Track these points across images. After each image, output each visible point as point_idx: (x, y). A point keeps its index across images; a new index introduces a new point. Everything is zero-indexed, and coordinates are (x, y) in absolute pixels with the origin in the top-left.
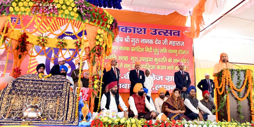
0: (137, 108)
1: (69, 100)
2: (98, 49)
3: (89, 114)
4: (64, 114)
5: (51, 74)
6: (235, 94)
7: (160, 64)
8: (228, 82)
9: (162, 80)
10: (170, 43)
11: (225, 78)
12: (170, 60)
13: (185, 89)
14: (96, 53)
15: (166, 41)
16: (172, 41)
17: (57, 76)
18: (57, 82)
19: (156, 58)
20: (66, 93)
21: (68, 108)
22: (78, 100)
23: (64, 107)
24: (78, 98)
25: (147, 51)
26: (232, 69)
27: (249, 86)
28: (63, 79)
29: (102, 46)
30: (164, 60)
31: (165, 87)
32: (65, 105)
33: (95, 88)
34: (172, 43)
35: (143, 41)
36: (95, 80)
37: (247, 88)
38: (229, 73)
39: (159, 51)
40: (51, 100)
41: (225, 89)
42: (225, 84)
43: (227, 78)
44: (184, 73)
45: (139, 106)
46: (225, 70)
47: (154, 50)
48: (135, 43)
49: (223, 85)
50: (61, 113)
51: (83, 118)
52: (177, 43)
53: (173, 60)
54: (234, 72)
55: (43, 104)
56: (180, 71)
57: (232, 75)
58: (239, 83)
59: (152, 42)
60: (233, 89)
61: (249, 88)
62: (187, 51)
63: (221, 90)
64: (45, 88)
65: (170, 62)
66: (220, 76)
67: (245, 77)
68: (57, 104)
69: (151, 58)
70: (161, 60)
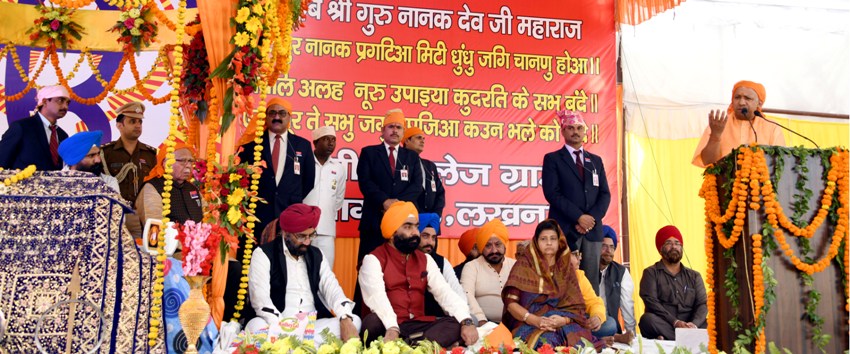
0: (395, 306)
1: (125, 276)
2: (243, 62)
3: (206, 329)
4: (101, 331)
5: (32, 169)
6: (787, 246)
7: (479, 114)
8: (757, 199)
9: (485, 182)
10: (523, 25)
11: (746, 183)
12: (521, 99)
13: (586, 221)
14: (237, 81)
15: (504, 17)
16: (530, 19)
17: (60, 175)
18: (66, 200)
19: (462, 91)
20: (109, 244)
21: (117, 309)
22: (162, 274)
23: (103, 306)
24: (158, 266)
25: (424, 61)
26: (776, 148)
27: (841, 216)
28: (89, 186)
29: (258, 52)
30: (496, 96)
31: (498, 213)
32: (105, 294)
33: (233, 222)
34: (532, 27)
35: (409, 15)
36: (230, 192)
37: (832, 222)
38: (761, 164)
39: (476, 62)
40: (44, 278)
41: (746, 225)
42: (744, 204)
43: (755, 183)
44: (581, 156)
45: (402, 296)
46: (747, 151)
47: (454, 57)
48: (374, 23)
49: (736, 211)
50: (90, 328)
51: (187, 346)
52: (552, 24)
53: (531, 99)
54: (782, 160)
55: (6, 297)
56: (564, 147)
57: (775, 169)
58: (804, 202)
59: (446, 21)
60: (779, 224)
61: (839, 221)
62: (595, 60)
63: (728, 228)
64: (15, 227)
65: (519, 105)
66: (727, 175)
67: (825, 177)
68: (70, 294)
69: (441, 90)
70: (484, 100)
